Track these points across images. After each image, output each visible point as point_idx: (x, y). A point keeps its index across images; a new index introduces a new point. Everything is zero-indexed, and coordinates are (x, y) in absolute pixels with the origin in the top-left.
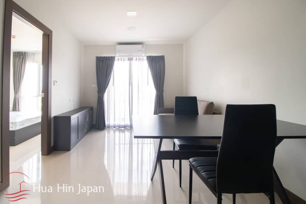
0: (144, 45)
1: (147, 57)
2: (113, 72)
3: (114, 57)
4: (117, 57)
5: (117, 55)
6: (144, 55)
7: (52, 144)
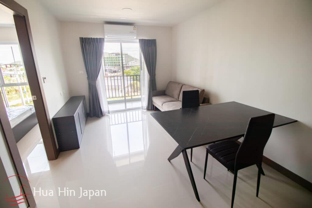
0: (136, 27)
1: (140, 40)
2: (103, 57)
3: (103, 39)
4: (106, 38)
5: (106, 37)
6: (135, 38)
7: (58, 147)
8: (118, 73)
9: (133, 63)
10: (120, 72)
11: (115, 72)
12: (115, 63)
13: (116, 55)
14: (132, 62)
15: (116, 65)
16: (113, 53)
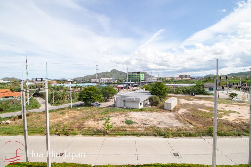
8: (138, 88)
9: (150, 80)
10: (139, 86)
11: (136, 86)
12: (136, 79)
13: (137, 74)
14: (150, 78)
15: (137, 81)
16: (135, 72)
